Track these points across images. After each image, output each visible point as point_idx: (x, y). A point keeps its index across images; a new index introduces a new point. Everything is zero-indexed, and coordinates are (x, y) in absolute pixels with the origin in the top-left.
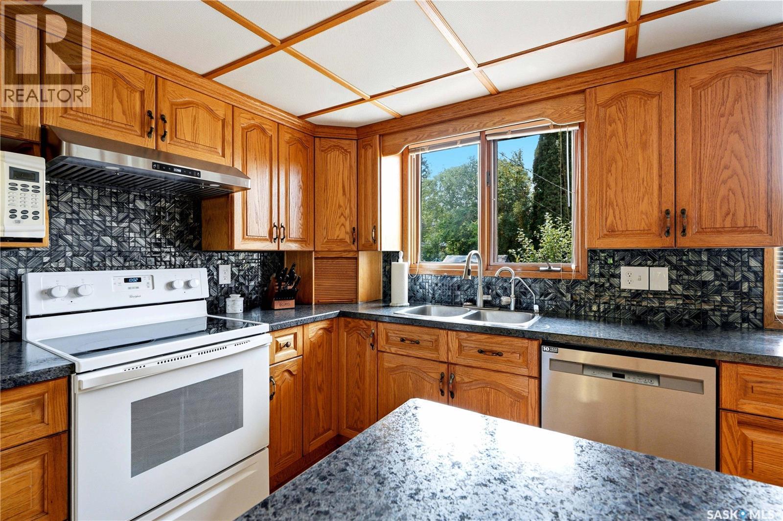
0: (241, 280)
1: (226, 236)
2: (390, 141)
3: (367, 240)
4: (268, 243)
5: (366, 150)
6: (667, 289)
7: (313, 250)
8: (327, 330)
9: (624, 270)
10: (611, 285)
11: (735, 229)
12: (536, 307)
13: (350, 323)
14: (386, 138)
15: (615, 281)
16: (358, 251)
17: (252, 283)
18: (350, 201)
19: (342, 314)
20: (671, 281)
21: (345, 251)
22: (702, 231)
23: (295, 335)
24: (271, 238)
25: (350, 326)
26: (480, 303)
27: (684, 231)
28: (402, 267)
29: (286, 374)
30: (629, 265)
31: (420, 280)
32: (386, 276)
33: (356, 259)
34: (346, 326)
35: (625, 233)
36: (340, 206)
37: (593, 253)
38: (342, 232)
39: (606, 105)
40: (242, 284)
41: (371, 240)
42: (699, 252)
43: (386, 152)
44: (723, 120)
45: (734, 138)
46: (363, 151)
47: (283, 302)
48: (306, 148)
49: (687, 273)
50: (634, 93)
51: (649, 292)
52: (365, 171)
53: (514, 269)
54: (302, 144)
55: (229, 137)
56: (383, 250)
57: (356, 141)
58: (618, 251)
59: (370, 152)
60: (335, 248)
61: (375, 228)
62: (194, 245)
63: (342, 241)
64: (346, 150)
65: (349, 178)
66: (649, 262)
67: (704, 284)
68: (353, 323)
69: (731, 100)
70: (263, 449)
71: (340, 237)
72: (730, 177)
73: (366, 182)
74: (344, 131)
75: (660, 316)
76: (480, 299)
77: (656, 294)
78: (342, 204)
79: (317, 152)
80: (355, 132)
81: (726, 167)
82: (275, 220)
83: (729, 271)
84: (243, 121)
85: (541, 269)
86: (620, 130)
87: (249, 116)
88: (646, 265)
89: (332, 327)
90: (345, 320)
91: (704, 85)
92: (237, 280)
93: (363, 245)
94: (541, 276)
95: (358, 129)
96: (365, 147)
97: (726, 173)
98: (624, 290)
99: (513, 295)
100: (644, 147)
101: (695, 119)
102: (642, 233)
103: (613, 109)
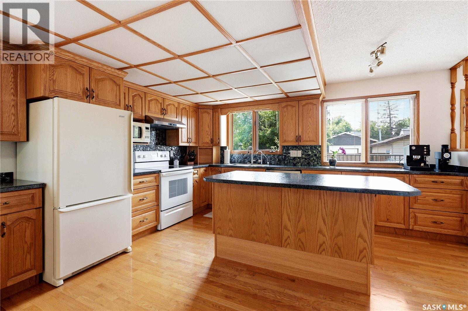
0: (176, 156)
1: (176, 142)
2: (224, 111)
3: (216, 143)
4: (187, 144)
5: (216, 113)
6: (301, 156)
7: (198, 146)
8: (205, 170)
9: (291, 152)
10: (288, 156)
11: (310, 141)
12: (268, 163)
13: (212, 168)
14: (222, 109)
15: (289, 155)
16: (213, 146)
17: (178, 157)
18: (210, 130)
19: (209, 166)
20: (302, 154)
21: (209, 146)
22: (304, 141)
23: (198, 171)
24: (188, 142)
25: (212, 169)
26: (252, 162)
27: (300, 141)
28: (228, 151)
29: (196, 182)
30: (292, 150)
31: (233, 156)
32: (222, 155)
33: (212, 149)
34: (211, 169)
35: (288, 141)
36: (207, 131)
37: (284, 147)
38: (208, 140)
39: (284, 107)
40: (176, 157)
41: (217, 142)
42: (308, 146)
43: (222, 114)
44: (308, 114)
45: (310, 119)
46: (215, 113)
47: (190, 162)
48: (196, 112)
49: (306, 152)
50: (290, 105)
51: (297, 157)
52: (216, 120)
53: (263, 152)
54: (195, 111)
55: (178, 112)
56: (222, 146)
57: (212, 110)
58: (290, 146)
59: (217, 114)
60: (205, 145)
61: (219, 139)
62: (165, 143)
63: (208, 143)
64: (209, 113)
65: (210, 122)
66: (297, 149)
67: (309, 155)
68: (213, 168)
69: (309, 110)
70: (191, 201)
71: (207, 142)
72: (309, 128)
73: (216, 123)
74: (208, 107)
75: (300, 164)
76: (252, 161)
77: (299, 158)
78: (208, 130)
79: (200, 113)
80: (212, 107)
81: (308, 126)
82: (189, 137)
83: (315, 151)
84: (181, 107)
85: (270, 151)
86: (287, 114)
87: (182, 105)
88: (296, 150)
89: (207, 170)
90: (211, 168)
91: (304, 105)
92: (175, 156)
93: (215, 144)
94: (270, 154)
95: (212, 106)
96: (215, 112)
97: (308, 127)
98: (291, 157)
99: (262, 159)
100: (292, 119)
101: (303, 113)
102: (292, 141)
103: (285, 109)
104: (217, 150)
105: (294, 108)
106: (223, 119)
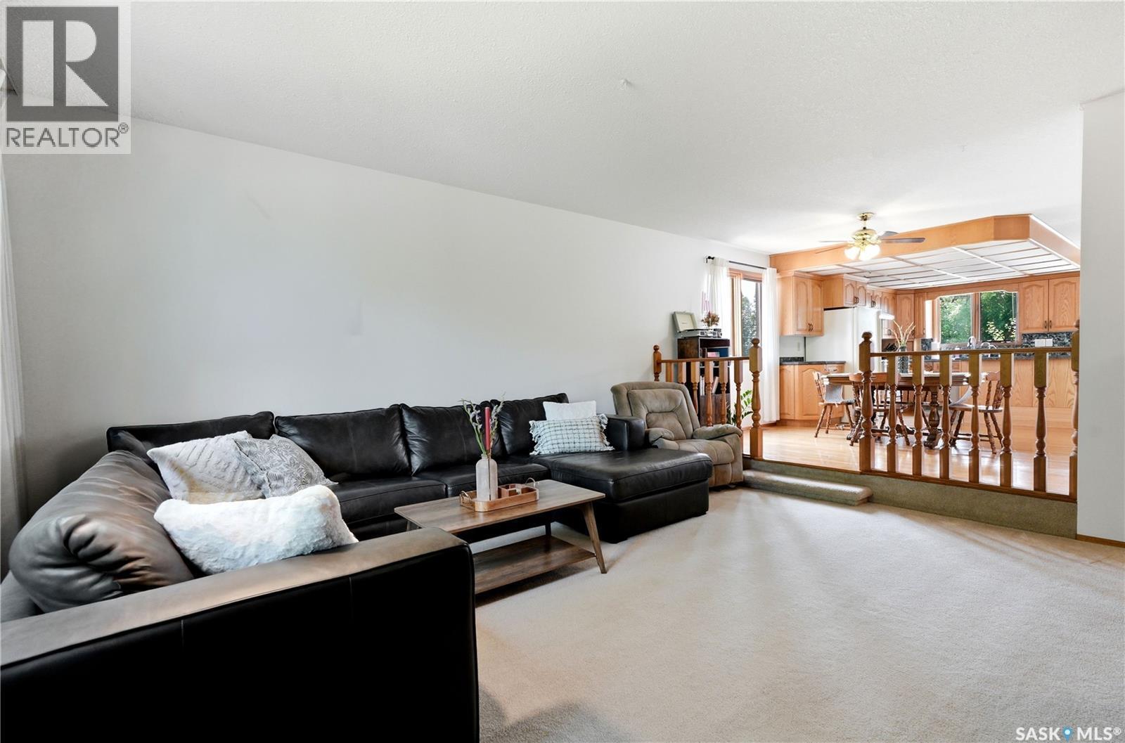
2: (931, 295)
3: (918, 334)
6: (1052, 346)
9: (1036, 340)
11: (1066, 326)
14: (926, 294)
15: (1032, 344)
16: (915, 338)
18: (911, 319)
20: (1054, 343)
22: (1056, 327)
27: (1051, 327)
28: (936, 344)
30: (1038, 338)
33: (913, 342)
35: (1032, 328)
36: (907, 321)
37: (1024, 335)
39: (1026, 288)
41: (920, 334)
42: (1063, 333)
43: (928, 299)
44: (1063, 295)
45: (1066, 300)
46: (917, 298)
49: (1059, 340)
50: (1036, 285)
51: (1045, 347)
52: (918, 306)
56: (926, 338)
57: (913, 295)
58: (1034, 334)
61: (922, 330)
64: (909, 298)
65: (911, 309)
66: (1046, 337)
67: (1065, 344)
69: (1065, 289)
73: (918, 310)
74: (908, 292)
77: (1048, 347)
78: (908, 319)
80: (914, 290)
81: (1063, 308)
86: (1031, 296)
88: (1044, 338)
91: (1057, 285)
93: (918, 337)
96: (919, 298)
97: (1063, 310)
98: (1036, 347)
100: (1038, 301)
101: (1055, 294)
102: (1037, 328)
103: (1028, 290)
104: (918, 343)
105: (1042, 288)
106: (928, 304)
